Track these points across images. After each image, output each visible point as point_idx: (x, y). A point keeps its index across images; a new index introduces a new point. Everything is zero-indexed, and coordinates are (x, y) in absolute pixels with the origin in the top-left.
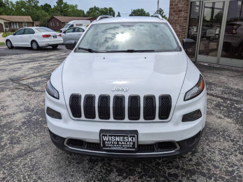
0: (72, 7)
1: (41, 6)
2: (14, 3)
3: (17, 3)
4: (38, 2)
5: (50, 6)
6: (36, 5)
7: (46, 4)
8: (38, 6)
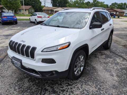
0: (102, 3)
1: (86, 3)
2: (74, 1)
3: (75, 1)
4: (84, 1)
5: (90, 3)
6: (83, 2)
7: (88, 2)
8: (84, 3)
